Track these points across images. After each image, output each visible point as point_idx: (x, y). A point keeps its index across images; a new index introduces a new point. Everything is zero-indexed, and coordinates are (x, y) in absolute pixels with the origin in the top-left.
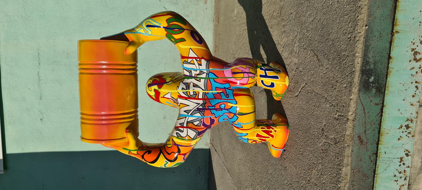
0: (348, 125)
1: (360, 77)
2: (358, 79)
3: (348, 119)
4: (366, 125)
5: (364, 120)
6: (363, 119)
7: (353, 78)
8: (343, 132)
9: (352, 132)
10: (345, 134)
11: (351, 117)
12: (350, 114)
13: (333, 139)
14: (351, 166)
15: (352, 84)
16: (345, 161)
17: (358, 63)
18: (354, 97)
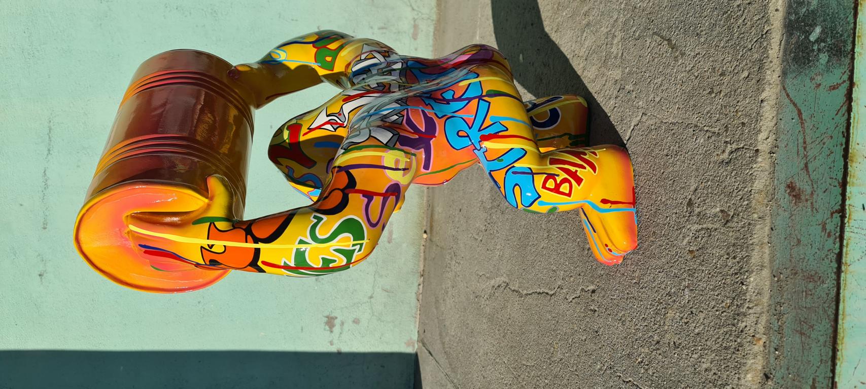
0: (758, 166)
1: (783, 42)
2: (777, 48)
3: (757, 151)
4: (808, 148)
5: (801, 141)
6: (800, 138)
7: (766, 49)
8: (745, 188)
9: (768, 182)
10: (750, 191)
11: (764, 145)
12: (761, 136)
13: (720, 214)
14: (771, 267)
15: (765, 63)
16: (755, 258)
17: (777, 10)
18: (770, 93)
